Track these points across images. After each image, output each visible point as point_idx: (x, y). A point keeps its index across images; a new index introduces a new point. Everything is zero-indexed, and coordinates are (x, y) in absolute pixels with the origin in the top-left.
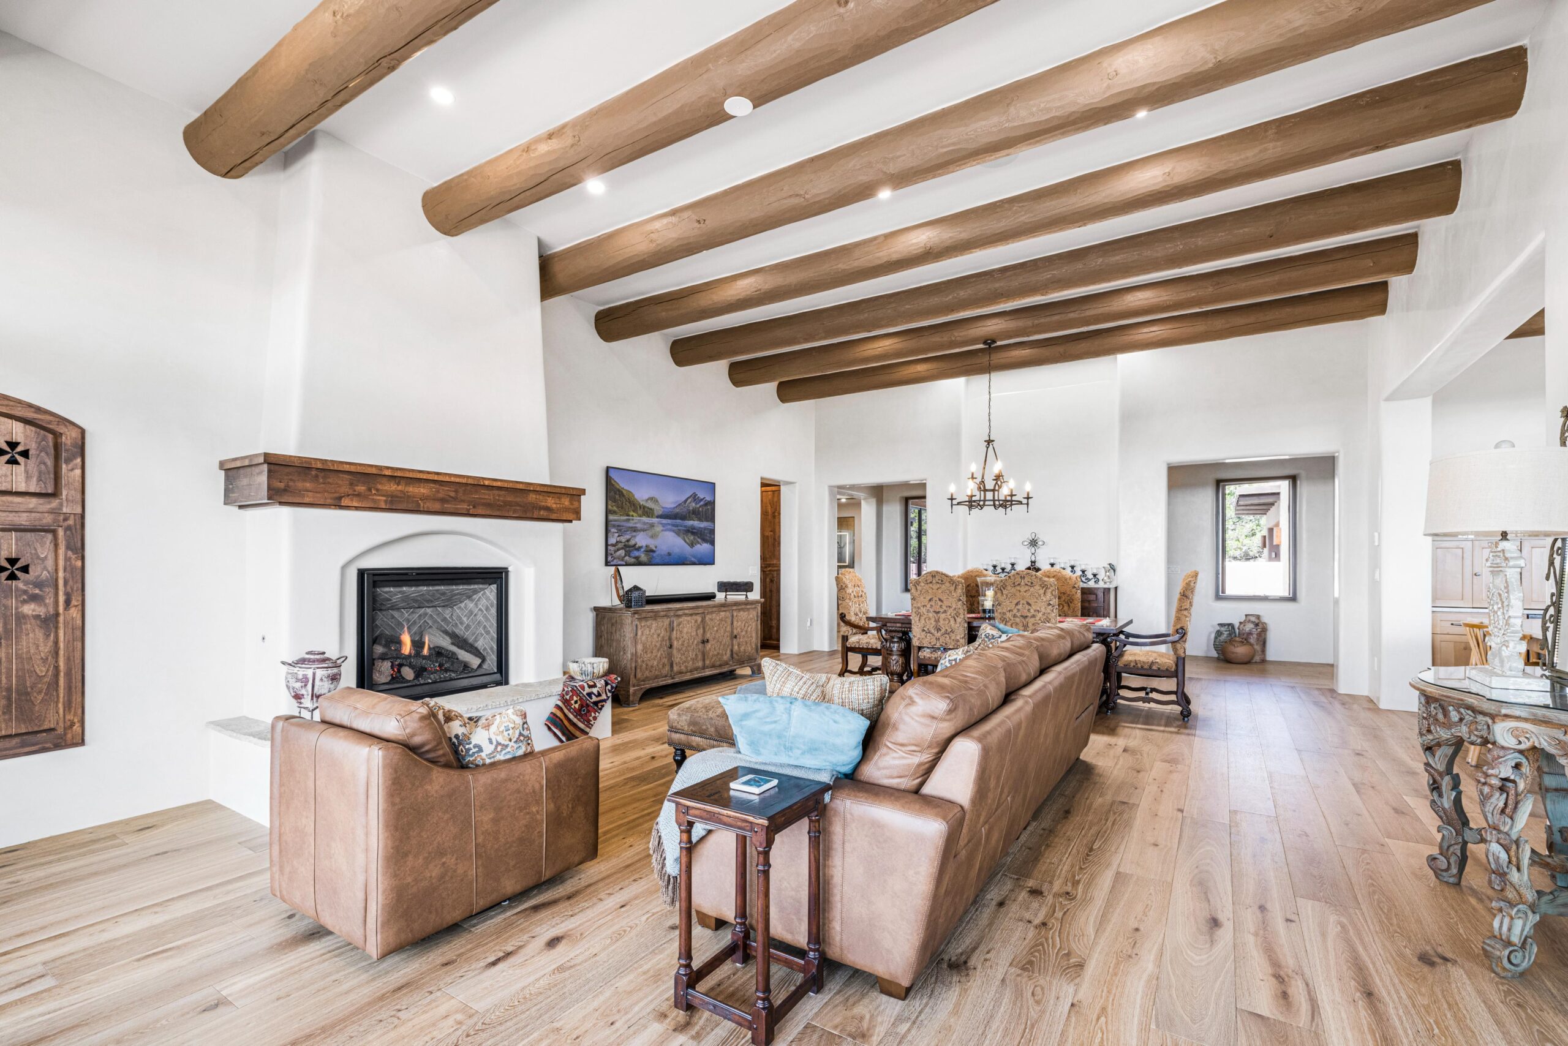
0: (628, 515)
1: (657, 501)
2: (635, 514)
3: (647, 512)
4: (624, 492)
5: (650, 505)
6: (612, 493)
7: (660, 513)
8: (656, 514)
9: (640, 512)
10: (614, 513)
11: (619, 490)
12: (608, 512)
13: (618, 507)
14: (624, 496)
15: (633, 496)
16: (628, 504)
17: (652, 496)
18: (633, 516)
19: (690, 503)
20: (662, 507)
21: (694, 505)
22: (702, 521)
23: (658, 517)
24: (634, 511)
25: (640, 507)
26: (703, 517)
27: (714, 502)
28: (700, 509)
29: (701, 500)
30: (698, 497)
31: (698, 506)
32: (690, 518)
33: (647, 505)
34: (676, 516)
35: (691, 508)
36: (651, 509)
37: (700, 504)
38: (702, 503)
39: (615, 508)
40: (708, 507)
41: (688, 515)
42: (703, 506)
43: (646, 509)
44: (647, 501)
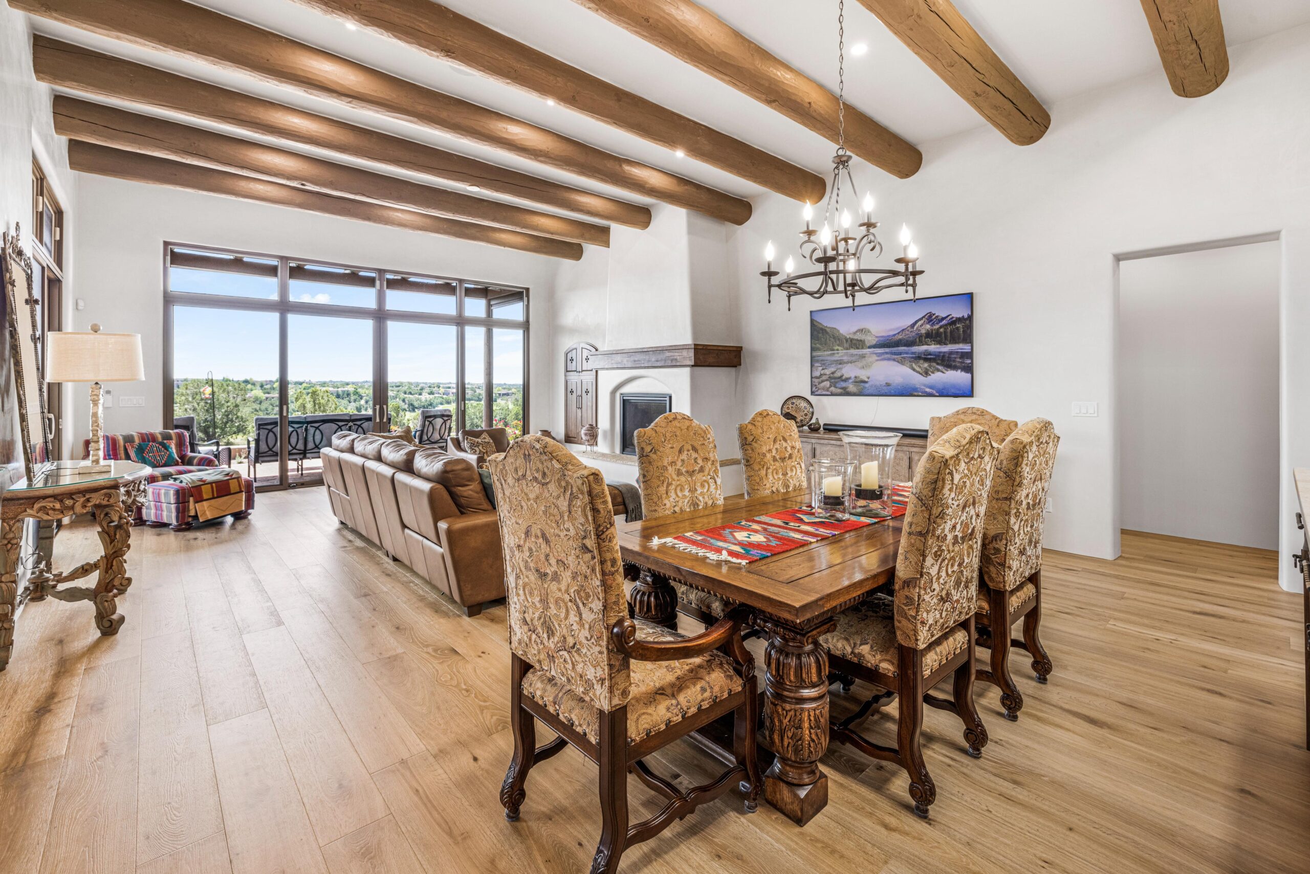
0: (833, 350)
1: (869, 331)
2: (840, 348)
3: (855, 344)
4: (828, 330)
5: (859, 336)
6: (815, 333)
7: (874, 342)
8: (868, 345)
9: (846, 345)
10: (818, 349)
11: (822, 329)
12: (813, 349)
13: (821, 344)
14: (827, 333)
15: (838, 331)
16: (832, 339)
17: (862, 327)
18: (838, 350)
19: (922, 325)
20: (877, 337)
21: (928, 327)
22: (946, 344)
23: (870, 347)
24: (838, 345)
25: (847, 341)
26: (946, 338)
27: (970, 318)
28: (942, 330)
29: (943, 319)
30: (937, 317)
31: (937, 327)
32: (921, 343)
33: (856, 337)
34: (898, 344)
35: (923, 331)
36: (861, 341)
37: (941, 324)
38: (944, 322)
39: (818, 345)
40: (958, 325)
41: (918, 340)
42: (946, 325)
43: (854, 342)
44: (855, 333)
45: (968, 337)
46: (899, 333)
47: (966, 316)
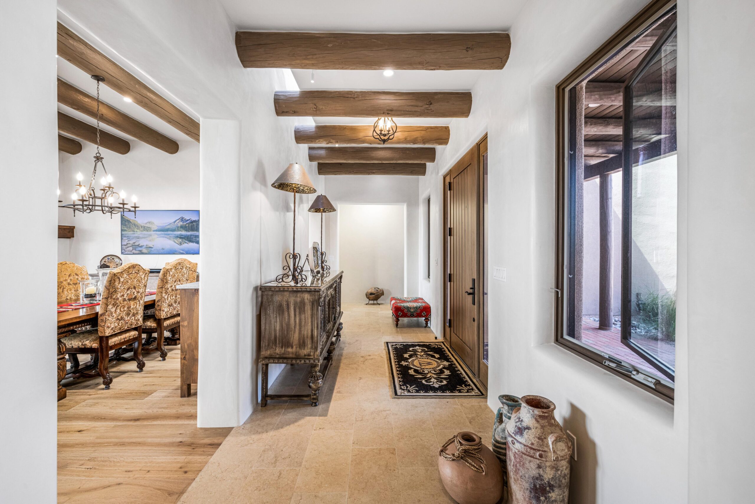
0: (134, 231)
1: (153, 223)
2: (138, 230)
4: (131, 221)
5: (148, 225)
6: (124, 222)
7: (156, 229)
8: (153, 230)
9: (141, 229)
10: (125, 230)
11: (128, 220)
12: (122, 230)
13: (127, 228)
14: (131, 222)
15: (137, 222)
16: (133, 226)
17: (149, 221)
18: (137, 231)
19: (178, 222)
20: (157, 226)
21: (181, 223)
22: (189, 231)
23: (154, 231)
24: (137, 229)
25: (142, 227)
26: (189, 229)
27: (199, 221)
28: (187, 225)
29: (188, 220)
30: (185, 219)
31: (185, 223)
32: (178, 230)
33: (146, 226)
34: (167, 230)
35: (179, 225)
36: (149, 227)
37: (187, 222)
38: (188, 222)
39: (125, 228)
40: (194, 224)
41: (177, 229)
42: (189, 223)
43: (145, 228)
44: (146, 223)
45: (197, 229)
46: (168, 225)
47: (197, 220)
